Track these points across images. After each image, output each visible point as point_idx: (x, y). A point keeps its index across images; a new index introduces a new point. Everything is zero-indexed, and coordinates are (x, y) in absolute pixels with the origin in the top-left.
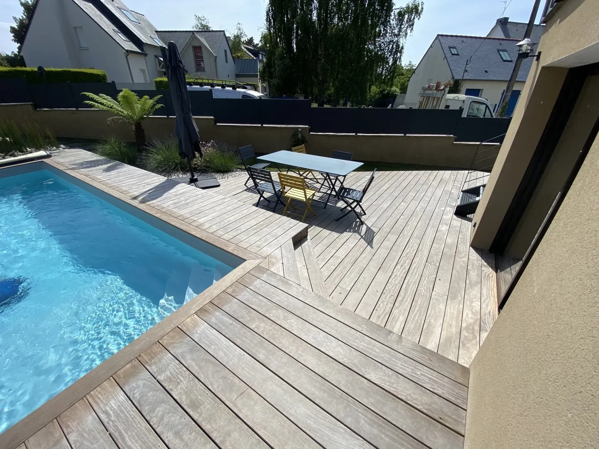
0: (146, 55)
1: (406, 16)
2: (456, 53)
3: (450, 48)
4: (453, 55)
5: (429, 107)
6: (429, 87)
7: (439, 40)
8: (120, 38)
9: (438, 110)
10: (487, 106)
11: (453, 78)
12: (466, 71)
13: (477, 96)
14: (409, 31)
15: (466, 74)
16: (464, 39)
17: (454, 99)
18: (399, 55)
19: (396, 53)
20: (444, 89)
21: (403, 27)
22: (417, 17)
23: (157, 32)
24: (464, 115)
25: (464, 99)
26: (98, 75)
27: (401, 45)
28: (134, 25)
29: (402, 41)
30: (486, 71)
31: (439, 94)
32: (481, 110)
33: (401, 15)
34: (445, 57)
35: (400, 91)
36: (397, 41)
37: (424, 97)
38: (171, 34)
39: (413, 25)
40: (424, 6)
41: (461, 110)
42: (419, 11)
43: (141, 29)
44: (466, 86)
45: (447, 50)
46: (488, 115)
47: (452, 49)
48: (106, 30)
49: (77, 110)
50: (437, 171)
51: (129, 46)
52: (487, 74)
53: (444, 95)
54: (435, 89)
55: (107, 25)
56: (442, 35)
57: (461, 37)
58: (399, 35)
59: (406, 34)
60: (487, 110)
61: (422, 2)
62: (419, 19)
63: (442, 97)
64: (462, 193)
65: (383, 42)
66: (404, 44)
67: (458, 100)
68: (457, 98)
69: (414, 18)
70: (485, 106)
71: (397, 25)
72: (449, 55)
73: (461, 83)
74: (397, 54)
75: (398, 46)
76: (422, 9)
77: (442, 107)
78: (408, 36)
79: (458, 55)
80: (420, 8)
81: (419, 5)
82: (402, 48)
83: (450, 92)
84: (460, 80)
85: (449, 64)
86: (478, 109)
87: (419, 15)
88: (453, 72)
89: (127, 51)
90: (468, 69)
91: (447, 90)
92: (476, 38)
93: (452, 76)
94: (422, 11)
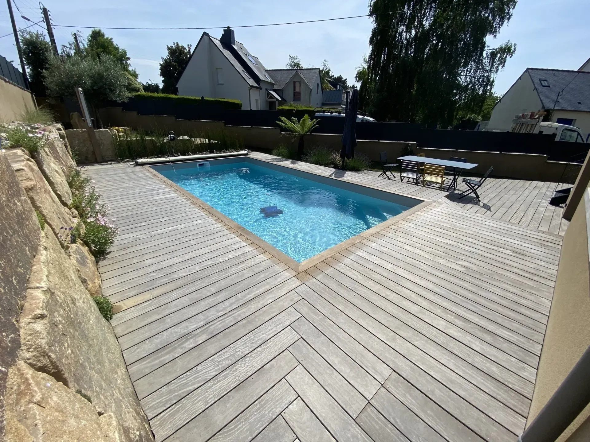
0: (261, 89)
1: (499, 55)
2: (547, 85)
3: (540, 80)
4: (544, 86)
5: (523, 131)
6: (523, 115)
7: (529, 73)
8: (247, 76)
9: (532, 134)
10: (579, 134)
11: (543, 107)
12: (557, 102)
13: (570, 125)
14: (500, 67)
15: (557, 104)
16: (556, 73)
17: (547, 126)
18: (489, 87)
19: (486, 85)
20: (538, 118)
21: (494, 64)
22: (509, 55)
23: (266, 70)
24: (557, 139)
25: (557, 127)
26: (238, 104)
27: (492, 79)
28: (255, 66)
29: (493, 76)
30: (580, 103)
31: (533, 122)
32: (574, 137)
33: (493, 55)
34: (536, 89)
35: (481, 119)
36: (488, 76)
37: (517, 124)
38: (277, 72)
39: (505, 62)
40: (517, 47)
41: (554, 135)
42: (512, 51)
43: (258, 69)
44: (556, 116)
45: (537, 83)
46: (579, 141)
47: (542, 82)
48: (239, 71)
49: (252, 127)
50: (531, 181)
51: (252, 82)
52: (580, 105)
53: (538, 122)
54: (529, 117)
55: (239, 67)
56: (532, 69)
57: (552, 70)
58: (490, 70)
59: (498, 70)
60: (579, 136)
61: (515, 44)
62: (511, 57)
63: (537, 124)
64: (555, 192)
65: (473, 77)
66: (495, 78)
67: (551, 127)
68: (550, 126)
69: (506, 57)
70: (577, 133)
71: (489, 63)
72: (539, 86)
73: (552, 113)
74: (487, 87)
75: (488, 80)
76: (515, 49)
77: (536, 131)
78: (499, 71)
79: (549, 87)
80: (513, 48)
81: (512, 47)
82: (493, 81)
83: (543, 121)
84: (551, 109)
85: (539, 95)
86: (571, 136)
87: (512, 55)
88: (543, 102)
89: (251, 86)
90: (560, 100)
91: (541, 118)
92: (568, 71)
93: (542, 106)
94: (514, 51)
